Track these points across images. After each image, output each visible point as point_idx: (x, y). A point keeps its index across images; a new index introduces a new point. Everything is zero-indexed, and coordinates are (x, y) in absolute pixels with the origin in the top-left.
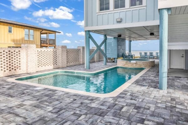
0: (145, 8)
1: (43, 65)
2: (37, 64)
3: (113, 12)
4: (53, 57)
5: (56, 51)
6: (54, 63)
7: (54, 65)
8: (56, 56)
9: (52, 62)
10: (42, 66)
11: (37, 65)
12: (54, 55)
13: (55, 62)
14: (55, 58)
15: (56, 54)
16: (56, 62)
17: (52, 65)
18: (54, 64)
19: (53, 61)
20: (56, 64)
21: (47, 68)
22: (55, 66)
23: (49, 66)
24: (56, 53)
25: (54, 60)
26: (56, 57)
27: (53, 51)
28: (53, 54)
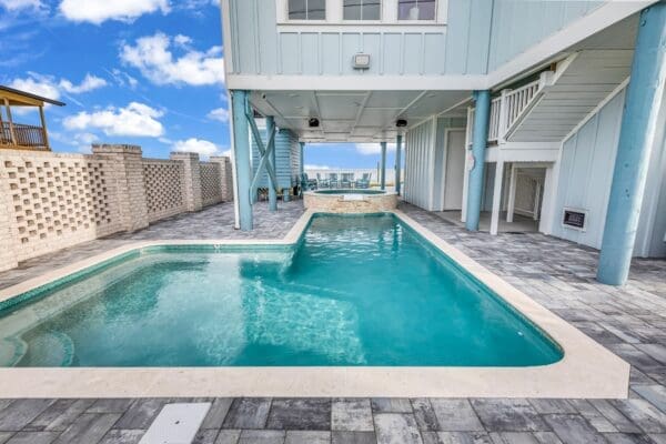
0: (443, 30)
1: (50, 228)
2: (15, 225)
3: (340, 30)
4: (89, 191)
5: (101, 165)
6: (97, 215)
7: (98, 223)
8: (102, 186)
9: (91, 211)
10: (42, 236)
11: (15, 231)
12: (92, 182)
13: (102, 209)
14: (99, 193)
15: (101, 178)
16: (107, 213)
17: (92, 225)
18: (98, 219)
19: (91, 208)
20: (109, 220)
21: (70, 239)
22: (102, 226)
23: (76, 232)
24: (102, 173)
25: (97, 202)
26: (104, 189)
27: (86, 166)
28: (89, 178)
